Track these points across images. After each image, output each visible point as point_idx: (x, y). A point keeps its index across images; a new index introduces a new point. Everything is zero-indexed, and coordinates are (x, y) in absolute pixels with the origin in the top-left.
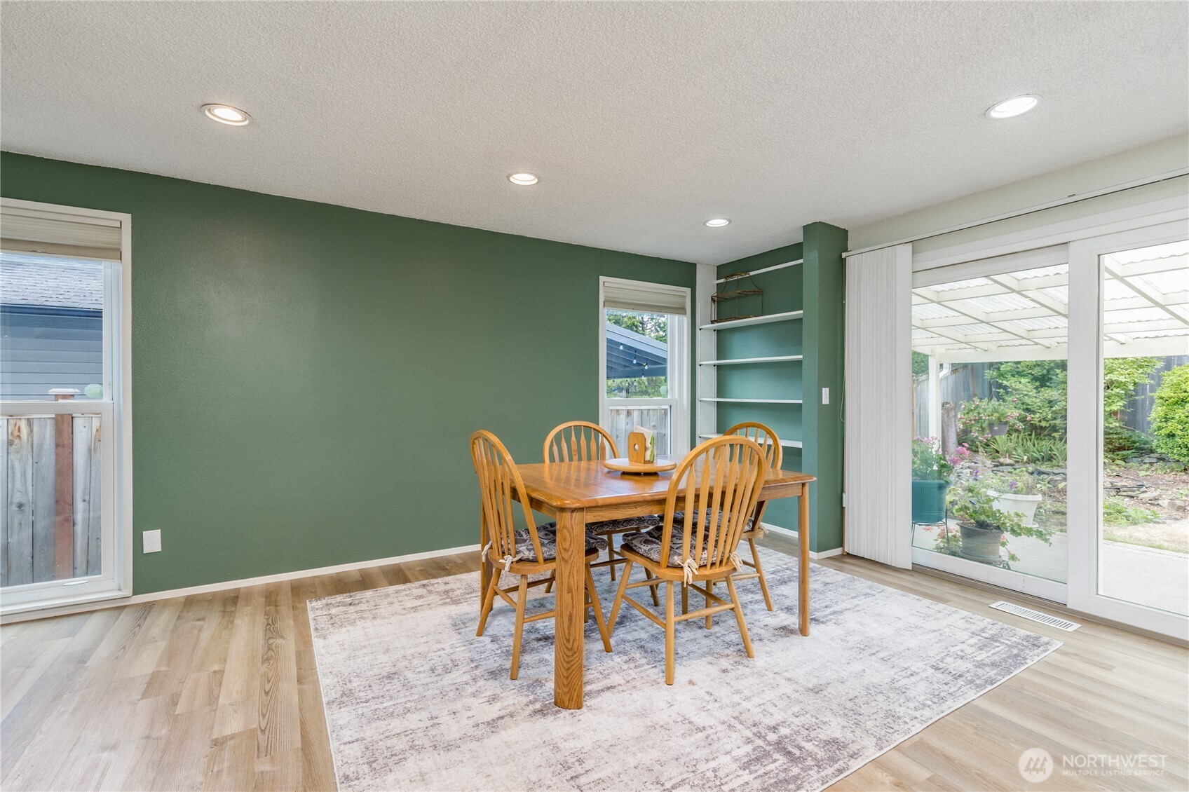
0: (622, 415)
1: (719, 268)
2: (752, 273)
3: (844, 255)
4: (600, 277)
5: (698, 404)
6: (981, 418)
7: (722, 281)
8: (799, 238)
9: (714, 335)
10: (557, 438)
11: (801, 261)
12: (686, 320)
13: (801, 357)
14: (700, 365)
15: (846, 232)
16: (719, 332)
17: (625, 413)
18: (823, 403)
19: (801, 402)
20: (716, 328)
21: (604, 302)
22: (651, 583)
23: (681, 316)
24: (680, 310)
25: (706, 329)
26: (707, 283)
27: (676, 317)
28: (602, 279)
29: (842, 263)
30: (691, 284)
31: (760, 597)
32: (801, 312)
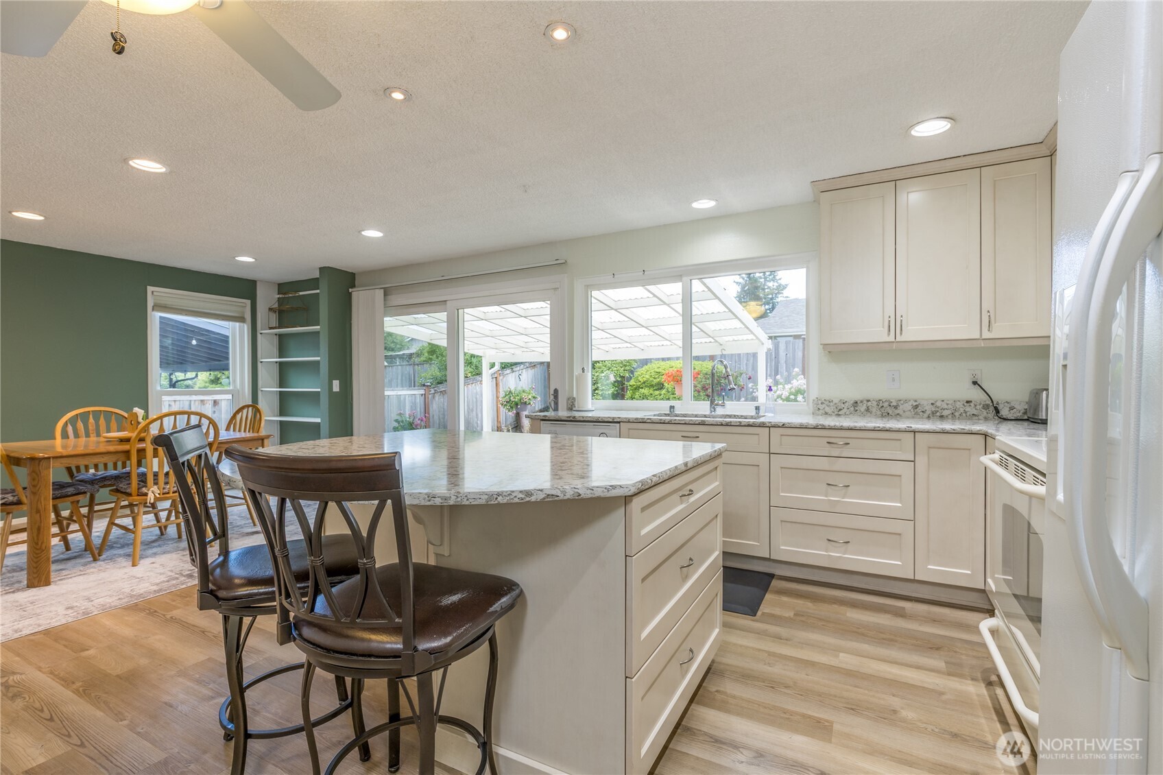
0: (208, 405)
1: (280, 285)
2: (301, 293)
3: (350, 290)
4: (148, 287)
5: (260, 394)
6: (510, 400)
7: (281, 296)
8: (317, 275)
9: (276, 339)
10: (73, 421)
11: (318, 291)
12: (246, 328)
13: (319, 358)
14: (261, 362)
15: (354, 274)
16: (280, 336)
17: (211, 403)
18: (334, 390)
19: (319, 390)
20: (278, 333)
21: (153, 307)
22: (133, 515)
23: (242, 324)
24: (241, 319)
25: (265, 333)
26: (267, 298)
27: (237, 324)
28: (150, 289)
29: (349, 297)
30: (253, 298)
31: (251, 521)
32: (319, 327)
